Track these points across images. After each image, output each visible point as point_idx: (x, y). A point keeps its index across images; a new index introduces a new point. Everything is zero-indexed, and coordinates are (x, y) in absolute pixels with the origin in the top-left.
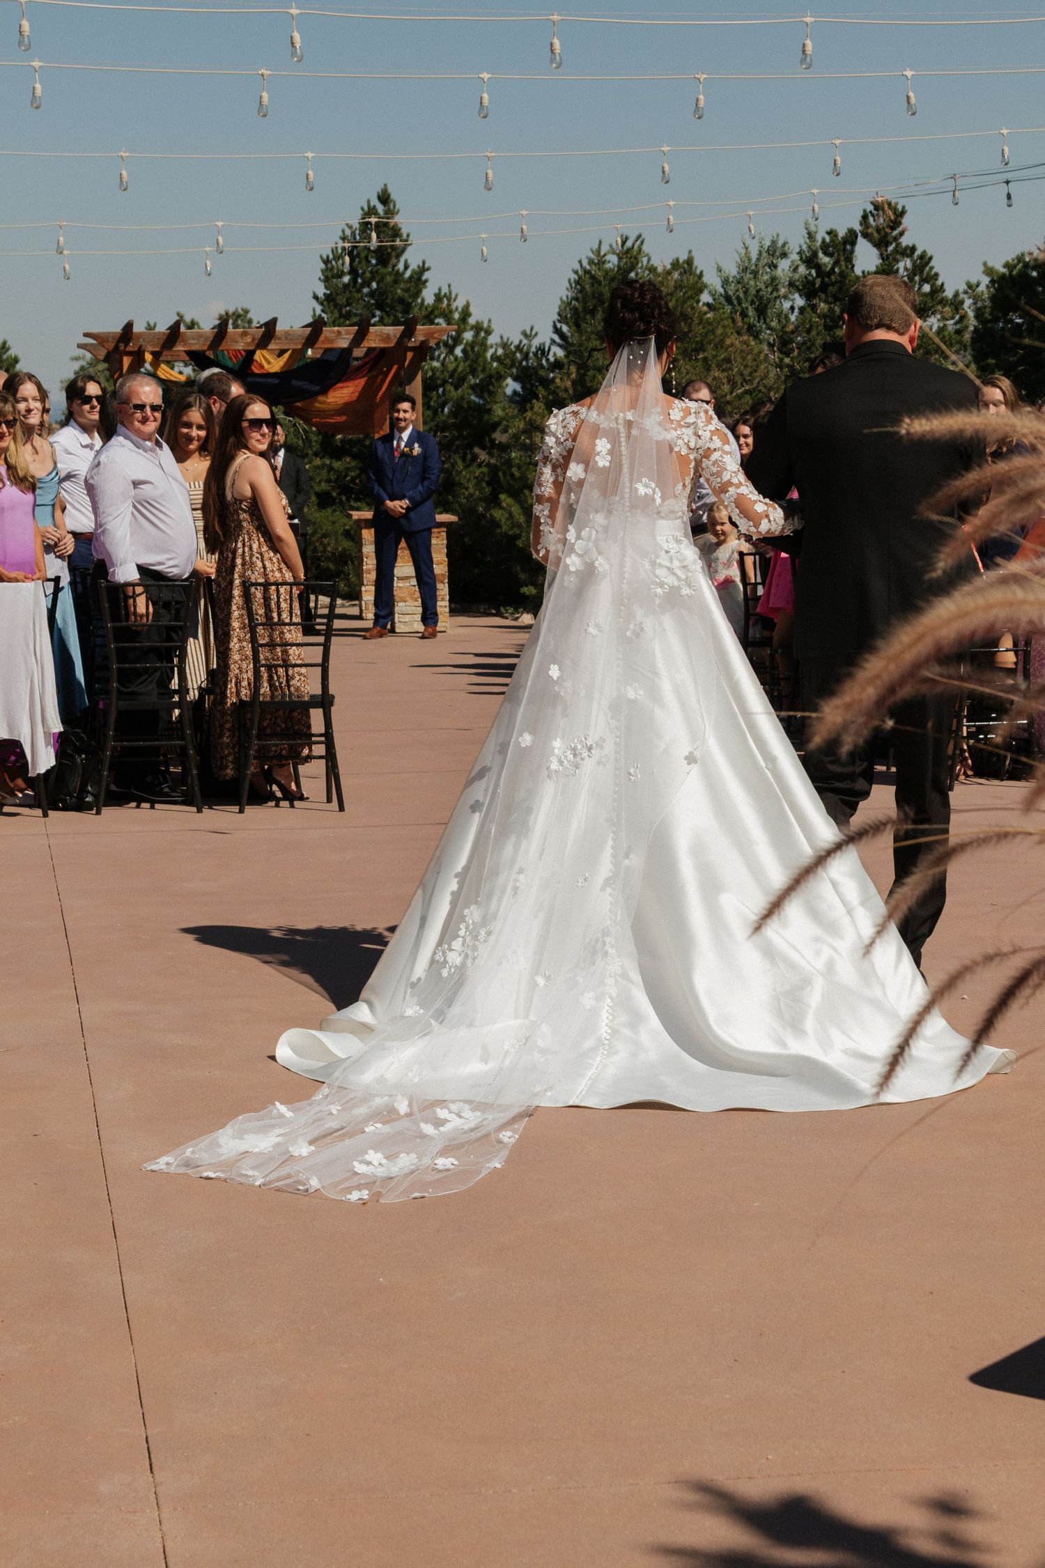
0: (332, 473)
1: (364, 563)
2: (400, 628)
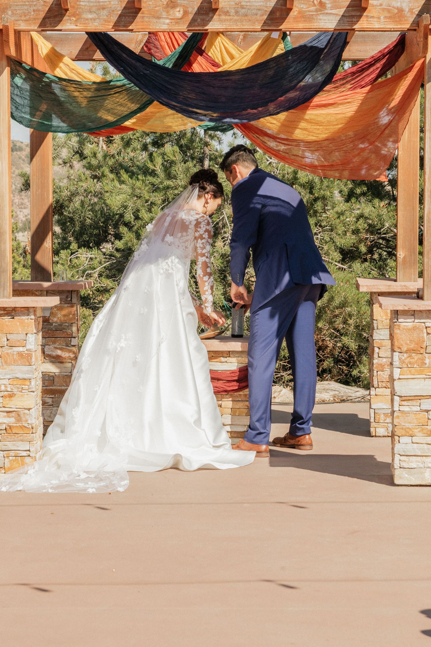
0: (361, 221)
1: (376, 356)
2: (400, 478)
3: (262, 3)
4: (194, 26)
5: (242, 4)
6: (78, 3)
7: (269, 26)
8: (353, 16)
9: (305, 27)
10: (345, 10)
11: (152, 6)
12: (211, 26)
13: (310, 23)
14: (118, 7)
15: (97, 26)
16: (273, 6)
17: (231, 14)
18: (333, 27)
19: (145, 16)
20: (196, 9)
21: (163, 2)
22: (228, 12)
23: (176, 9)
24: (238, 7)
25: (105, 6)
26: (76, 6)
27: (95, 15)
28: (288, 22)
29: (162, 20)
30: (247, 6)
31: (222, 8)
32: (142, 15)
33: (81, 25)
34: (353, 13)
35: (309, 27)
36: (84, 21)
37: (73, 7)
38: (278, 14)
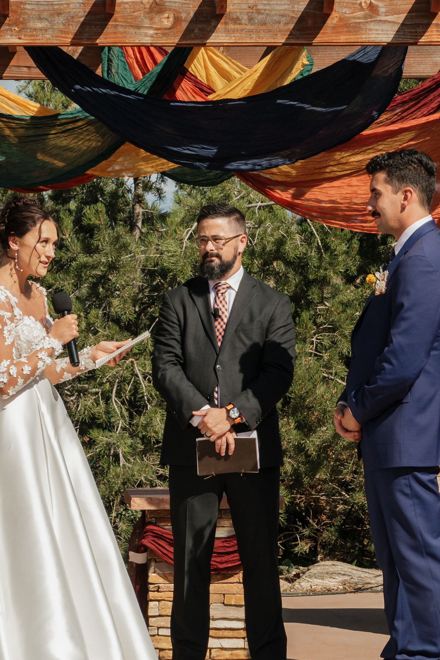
3: (286, 7)
4: (189, 39)
5: (258, 7)
6: (22, 6)
7: (297, 39)
8: (417, 25)
9: (348, 41)
10: (407, 16)
11: (129, 10)
12: (213, 39)
13: (355, 35)
14: (80, 12)
15: (50, 40)
16: (302, 10)
17: (243, 22)
18: (389, 40)
19: (118, 25)
20: (192, 15)
21: (145, 5)
22: (238, 19)
23: (163, 14)
24: (252, 12)
25: (62, 10)
26: (19, 11)
27: (47, 23)
28: (324, 33)
29: (142, 31)
30: (265, 10)
31: (230, 13)
32: (114, 23)
33: (26, 38)
34: (418, 21)
35: (355, 41)
36: (30, 32)
37: (15, 12)
38: (310, 22)
